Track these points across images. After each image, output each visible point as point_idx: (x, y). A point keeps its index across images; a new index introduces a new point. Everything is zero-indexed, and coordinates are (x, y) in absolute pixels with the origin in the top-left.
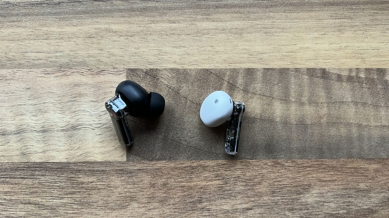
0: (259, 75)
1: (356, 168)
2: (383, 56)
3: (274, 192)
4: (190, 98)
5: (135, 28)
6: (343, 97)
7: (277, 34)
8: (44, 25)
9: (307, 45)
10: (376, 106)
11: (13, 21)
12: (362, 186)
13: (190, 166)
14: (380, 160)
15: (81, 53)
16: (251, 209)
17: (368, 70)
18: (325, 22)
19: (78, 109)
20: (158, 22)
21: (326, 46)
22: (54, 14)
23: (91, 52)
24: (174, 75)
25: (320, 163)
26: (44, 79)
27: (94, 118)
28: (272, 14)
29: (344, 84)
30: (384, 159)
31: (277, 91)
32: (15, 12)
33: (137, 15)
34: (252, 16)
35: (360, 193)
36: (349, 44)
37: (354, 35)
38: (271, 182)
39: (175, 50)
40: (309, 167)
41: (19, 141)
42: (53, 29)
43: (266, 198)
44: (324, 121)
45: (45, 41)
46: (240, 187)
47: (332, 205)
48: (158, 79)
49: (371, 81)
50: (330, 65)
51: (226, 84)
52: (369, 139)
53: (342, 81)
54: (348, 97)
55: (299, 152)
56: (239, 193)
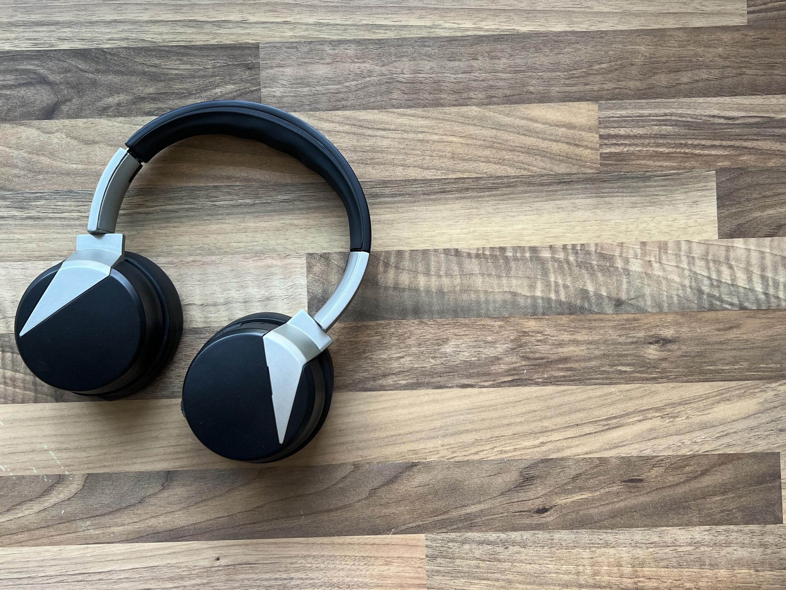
0: (407, 255)
1: (484, 325)
2: (504, 237)
3: (420, 344)
5: (311, 222)
6: (473, 270)
7: (420, 223)
8: (243, 222)
9: (443, 231)
10: (499, 277)
11: (219, 219)
12: (489, 339)
13: (356, 326)
14: (504, 319)
15: (271, 242)
16: (403, 358)
17: (492, 249)
18: (457, 212)
19: (271, 284)
21: (458, 231)
22: (250, 213)
23: (279, 241)
24: (342, 257)
25: (455, 321)
26: (244, 263)
27: (283, 291)
28: (415, 208)
29: (473, 260)
30: (506, 317)
31: (421, 267)
32: (220, 212)
33: (312, 212)
34: (400, 210)
35: (488, 344)
36: (477, 229)
37: (480, 222)
38: (417, 337)
40: (447, 324)
42: (249, 224)
43: (414, 349)
44: (458, 289)
45: (244, 234)
46: (394, 341)
47: (466, 354)
48: (330, 260)
49: (494, 257)
50: (462, 246)
51: (381, 263)
52: (494, 302)
53: (471, 258)
54: (476, 270)
55: (439, 313)
56: (394, 345)
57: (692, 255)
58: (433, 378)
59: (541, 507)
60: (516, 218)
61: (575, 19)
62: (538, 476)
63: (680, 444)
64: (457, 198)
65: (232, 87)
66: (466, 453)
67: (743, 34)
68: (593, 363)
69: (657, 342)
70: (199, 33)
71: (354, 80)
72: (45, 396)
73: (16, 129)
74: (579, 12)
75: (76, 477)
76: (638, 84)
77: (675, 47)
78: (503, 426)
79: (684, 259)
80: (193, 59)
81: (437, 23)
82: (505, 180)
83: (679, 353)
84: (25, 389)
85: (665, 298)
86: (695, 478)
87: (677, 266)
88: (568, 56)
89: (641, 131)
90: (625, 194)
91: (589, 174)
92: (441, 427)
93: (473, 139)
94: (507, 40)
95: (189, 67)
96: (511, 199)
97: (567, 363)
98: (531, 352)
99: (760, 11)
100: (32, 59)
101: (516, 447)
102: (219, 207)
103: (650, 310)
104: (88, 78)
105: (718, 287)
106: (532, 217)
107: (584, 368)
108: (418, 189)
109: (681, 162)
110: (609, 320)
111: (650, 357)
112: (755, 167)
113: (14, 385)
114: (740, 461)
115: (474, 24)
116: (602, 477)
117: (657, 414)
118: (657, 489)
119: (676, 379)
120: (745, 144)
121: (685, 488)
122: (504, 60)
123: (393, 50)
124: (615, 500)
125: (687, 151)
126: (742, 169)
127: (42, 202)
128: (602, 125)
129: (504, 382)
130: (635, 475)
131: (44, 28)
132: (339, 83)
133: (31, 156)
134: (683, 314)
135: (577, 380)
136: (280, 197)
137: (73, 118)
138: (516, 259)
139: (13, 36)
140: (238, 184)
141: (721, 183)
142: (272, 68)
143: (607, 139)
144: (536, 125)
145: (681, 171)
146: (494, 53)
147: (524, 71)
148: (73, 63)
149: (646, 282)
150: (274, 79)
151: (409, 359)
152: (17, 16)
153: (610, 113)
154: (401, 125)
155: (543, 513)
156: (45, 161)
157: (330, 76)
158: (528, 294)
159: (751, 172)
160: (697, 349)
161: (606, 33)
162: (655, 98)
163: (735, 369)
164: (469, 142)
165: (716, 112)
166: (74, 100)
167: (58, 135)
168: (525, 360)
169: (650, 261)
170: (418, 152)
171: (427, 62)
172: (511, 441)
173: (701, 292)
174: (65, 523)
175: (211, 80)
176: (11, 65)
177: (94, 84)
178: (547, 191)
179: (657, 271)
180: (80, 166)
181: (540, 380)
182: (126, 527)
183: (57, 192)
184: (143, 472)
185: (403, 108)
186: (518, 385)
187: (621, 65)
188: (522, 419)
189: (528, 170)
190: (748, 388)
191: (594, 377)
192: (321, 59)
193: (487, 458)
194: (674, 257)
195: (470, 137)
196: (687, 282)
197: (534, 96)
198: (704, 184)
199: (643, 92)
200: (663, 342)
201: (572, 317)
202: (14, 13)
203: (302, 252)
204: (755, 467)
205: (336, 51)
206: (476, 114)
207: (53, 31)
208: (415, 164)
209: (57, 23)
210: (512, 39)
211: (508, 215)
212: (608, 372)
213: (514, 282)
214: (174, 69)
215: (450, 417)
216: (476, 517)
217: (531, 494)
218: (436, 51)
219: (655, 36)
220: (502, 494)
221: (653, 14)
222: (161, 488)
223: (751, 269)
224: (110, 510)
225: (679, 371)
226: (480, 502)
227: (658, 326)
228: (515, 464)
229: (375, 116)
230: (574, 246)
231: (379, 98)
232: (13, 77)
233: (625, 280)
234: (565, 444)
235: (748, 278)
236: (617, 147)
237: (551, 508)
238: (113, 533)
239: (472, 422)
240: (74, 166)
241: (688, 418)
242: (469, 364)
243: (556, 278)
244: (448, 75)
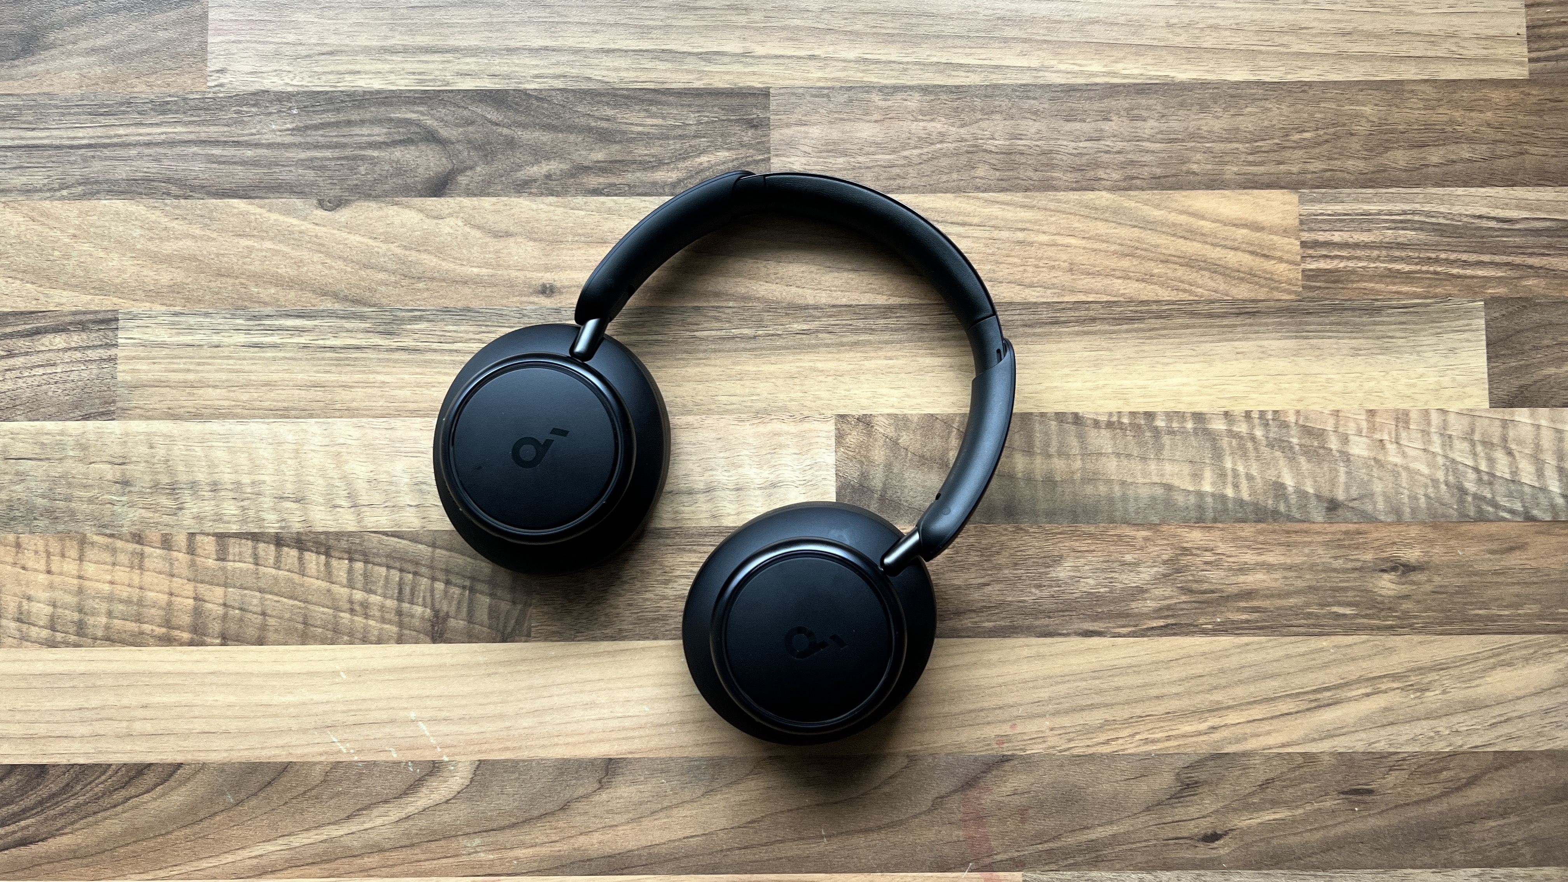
1: (1119, 536)
2: (1150, 397)
3: (1016, 564)
4: (911, 449)
5: (844, 366)
6: (1102, 448)
8: (738, 363)
9: (1055, 384)
10: (1144, 459)
12: (1128, 558)
14: (1151, 526)
15: (782, 396)
16: (988, 585)
17: (1133, 414)
18: (1078, 355)
19: (778, 463)
20: (872, 358)
21: (1079, 385)
22: (749, 350)
23: (793, 395)
24: (892, 421)
25: (1073, 529)
26: (738, 427)
27: (797, 473)
29: (1103, 432)
30: (1155, 524)
32: (702, 348)
33: (847, 350)
35: (1126, 567)
36: (1109, 382)
37: (1113, 371)
38: (1012, 552)
39: (893, 391)
40: (1060, 533)
41: (708, 501)
42: (746, 368)
43: (1006, 572)
44: (1077, 476)
45: (738, 382)
46: (974, 558)
47: (1091, 581)
48: (873, 427)
49: (1136, 427)
50: (1086, 409)
51: (954, 432)
52: (1136, 500)
53: (1099, 428)
54: (1108, 448)
55: (1047, 515)
56: (973, 565)
57: (1449, 433)
58: (1037, 618)
59: (1210, 831)
60: (1171, 367)
61: (1262, 63)
62: (1205, 782)
63: (1432, 734)
64: (1077, 334)
65: (727, 154)
66: (1089, 743)
67: (1522, 92)
68: (1292, 601)
69: (1394, 569)
70: (677, 71)
71: (916, 147)
72: (414, 633)
73: (385, 210)
74: (1268, 53)
75: (460, 765)
76: (1361, 165)
77: (1418, 109)
78: (1150, 699)
79: (1436, 439)
80: (666, 110)
81: (1046, 63)
82: (1154, 307)
83: (1428, 588)
84: (383, 620)
85: (1406, 500)
86: (1458, 789)
87: (1425, 450)
88: (1252, 118)
89: (1365, 237)
90: (1341, 335)
91: (1286, 301)
92: (1050, 699)
93: (1103, 241)
94: (1156, 92)
95: (659, 121)
96: (1163, 336)
97: (1252, 599)
98: (1196, 581)
99: (1548, 59)
100: (415, 103)
101: (1170, 733)
102: (701, 339)
103: (1382, 518)
104: (501, 134)
105: (1490, 483)
106: (1197, 366)
107: (1278, 609)
108: (1016, 317)
109: (1430, 286)
110: (1318, 533)
111: (1384, 592)
112: (1545, 296)
113: (366, 614)
114: (1528, 764)
115: (1105, 66)
116: (1308, 785)
117: (1395, 685)
118: (1396, 807)
119: (1425, 629)
120: (1531, 261)
121: (1443, 806)
122: (1151, 123)
123: (978, 103)
124: (1330, 823)
125: (1439, 269)
126: (1526, 299)
127: (422, 326)
128: (1305, 227)
129: (1153, 628)
130: (1361, 783)
131: (437, 57)
132: (894, 151)
133: (407, 253)
134: (1435, 526)
135: (1267, 627)
136: (797, 327)
137: (475, 195)
138: (1171, 432)
139: (387, 67)
140: (731, 304)
141: (1492, 320)
142: (788, 125)
143: (1311, 248)
144: (1202, 223)
145: (1429, 301)
146: (1135, 112)
147: (1183, 141)
148: (479, 111)
149: (1375, 471)
150: (791, 144)
151: (997, 587)
152: (393, 37)
153: (1317, 208)
154: (989, 218)
155: (1213, 841)
156: (429, 261)
157: (879, 140)
158: (1191, 489)
159: (1539, 304)
160: (1458, 582)
161: (1310, 84)
162: (1387, 187)
163: (1519, 615)
164: (1097, 246)
165: (1484, 211)
166: (478, 169)
167: (451, 221)
168: (1185, 594)
169: (1381, 441)
170: (1016, 260)
171: (1031, 123)
172: (1162, 724)
173: (1463, 491)
174: (440, 840)
175: (693, 143)
176: (382, 112)
177: (511, 144)
178: (1219, 326)
179: (1393, 456)
180: (484, 271)
181: (1210, 627)
182: (538, 849)
183: (446, 310)
184: (569, 760)
185: (994, 191)
186: (1175, 634)
187: (1334, 134)
188: (1180, 689)
189: (1190, 292)
190: (1541, 646)
191: (1295, 622)
192: (867, 114)
193: (1123, 750)
194: (1419, 435)
195: (1097, 238)
196: (1440, 475)
197: (1199, 178)
198: (1466, 322)
199: (1369, 176)
200: (1405, 569)
201: (1260, 526)
202: (390, 34)
203: (829, 413)
204: (1553, 774)
205: (889, 103)
206: (1108, 203)
207: (449, 62)
208: (1011, 278)
209: (455, 50)
210: (1165, 91)
211: (1158, 363)
212: (1317, 616)
213: (1168, 468)
214: (637, 125)
215: (1064, 682)
216: (1105, 846)
217: (1193, 811)
218: (1046, 106)
219: (1388, 92)
220: (1148, 809)
221: (1384, 58)
222: (597, 786)
223: (1542, 457)
224: (514, 820)
225: (1429, 617)
226: (1111, 823)
227: (1394, 543)
228: (1169, 760)
229: (948, 204)
230: (1262, 414)
231: (955, 176)
232: (385, 130)
233: (1342, 470)
234: (1248, 729)
235: (1537, 470)
236: (1329, 261)
237: (1226, 833)
238: (517, 859)
239: (1100, 692)
240: (476, 270)
241: (1444, 692)
242: (1095, 599)
243: (1234, 463)
244: (1065, 143)
